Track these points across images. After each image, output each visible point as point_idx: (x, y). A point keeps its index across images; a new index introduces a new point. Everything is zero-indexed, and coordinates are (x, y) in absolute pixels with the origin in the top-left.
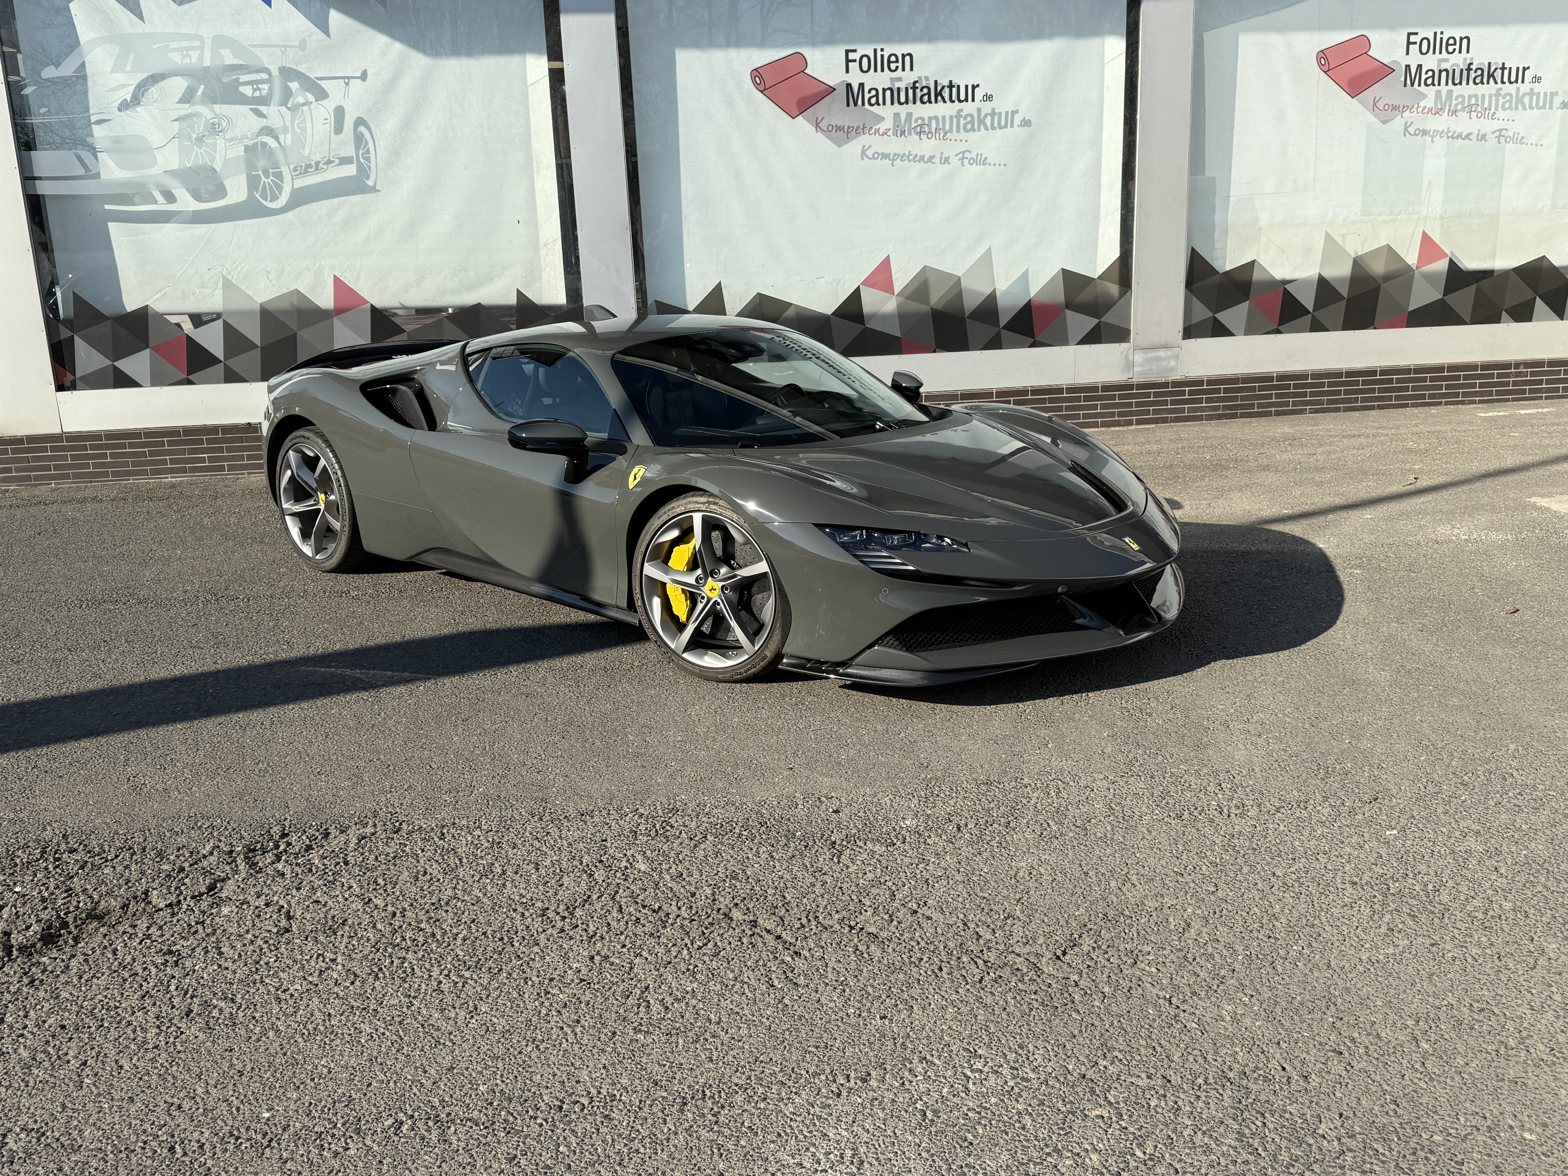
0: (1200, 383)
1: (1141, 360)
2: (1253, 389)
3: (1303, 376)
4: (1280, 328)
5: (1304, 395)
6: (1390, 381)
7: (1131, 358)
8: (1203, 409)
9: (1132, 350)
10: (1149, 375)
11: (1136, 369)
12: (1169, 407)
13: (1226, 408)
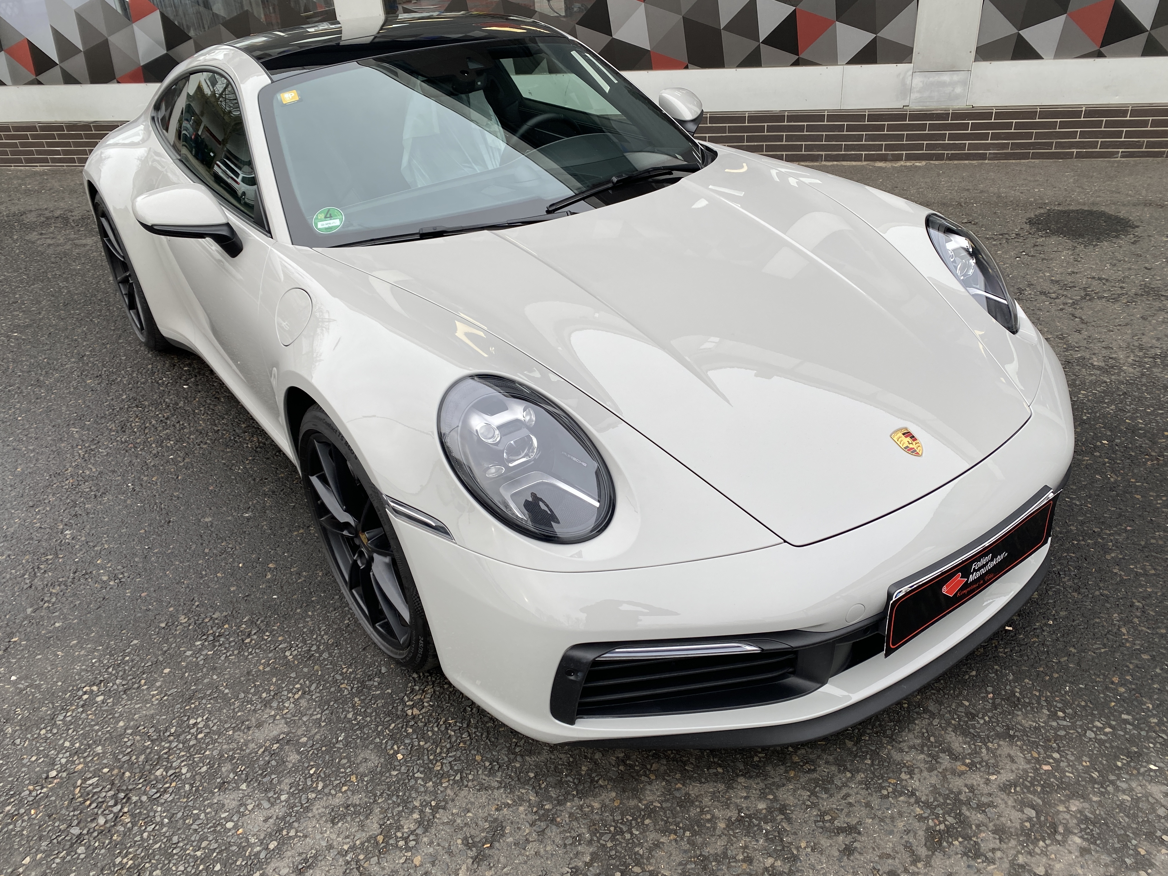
0: (987, 115)
1: (921, 85)
2: (1053, 125)
3: (1121, 111)
4: (1103, 50)
5: (1119, 134)
7: (908, 82)
8: (987, 147)
9: (910, 73)
10: (928, 104)
11: (915, 96)
12: (947, 142)
13: (1015, 146)
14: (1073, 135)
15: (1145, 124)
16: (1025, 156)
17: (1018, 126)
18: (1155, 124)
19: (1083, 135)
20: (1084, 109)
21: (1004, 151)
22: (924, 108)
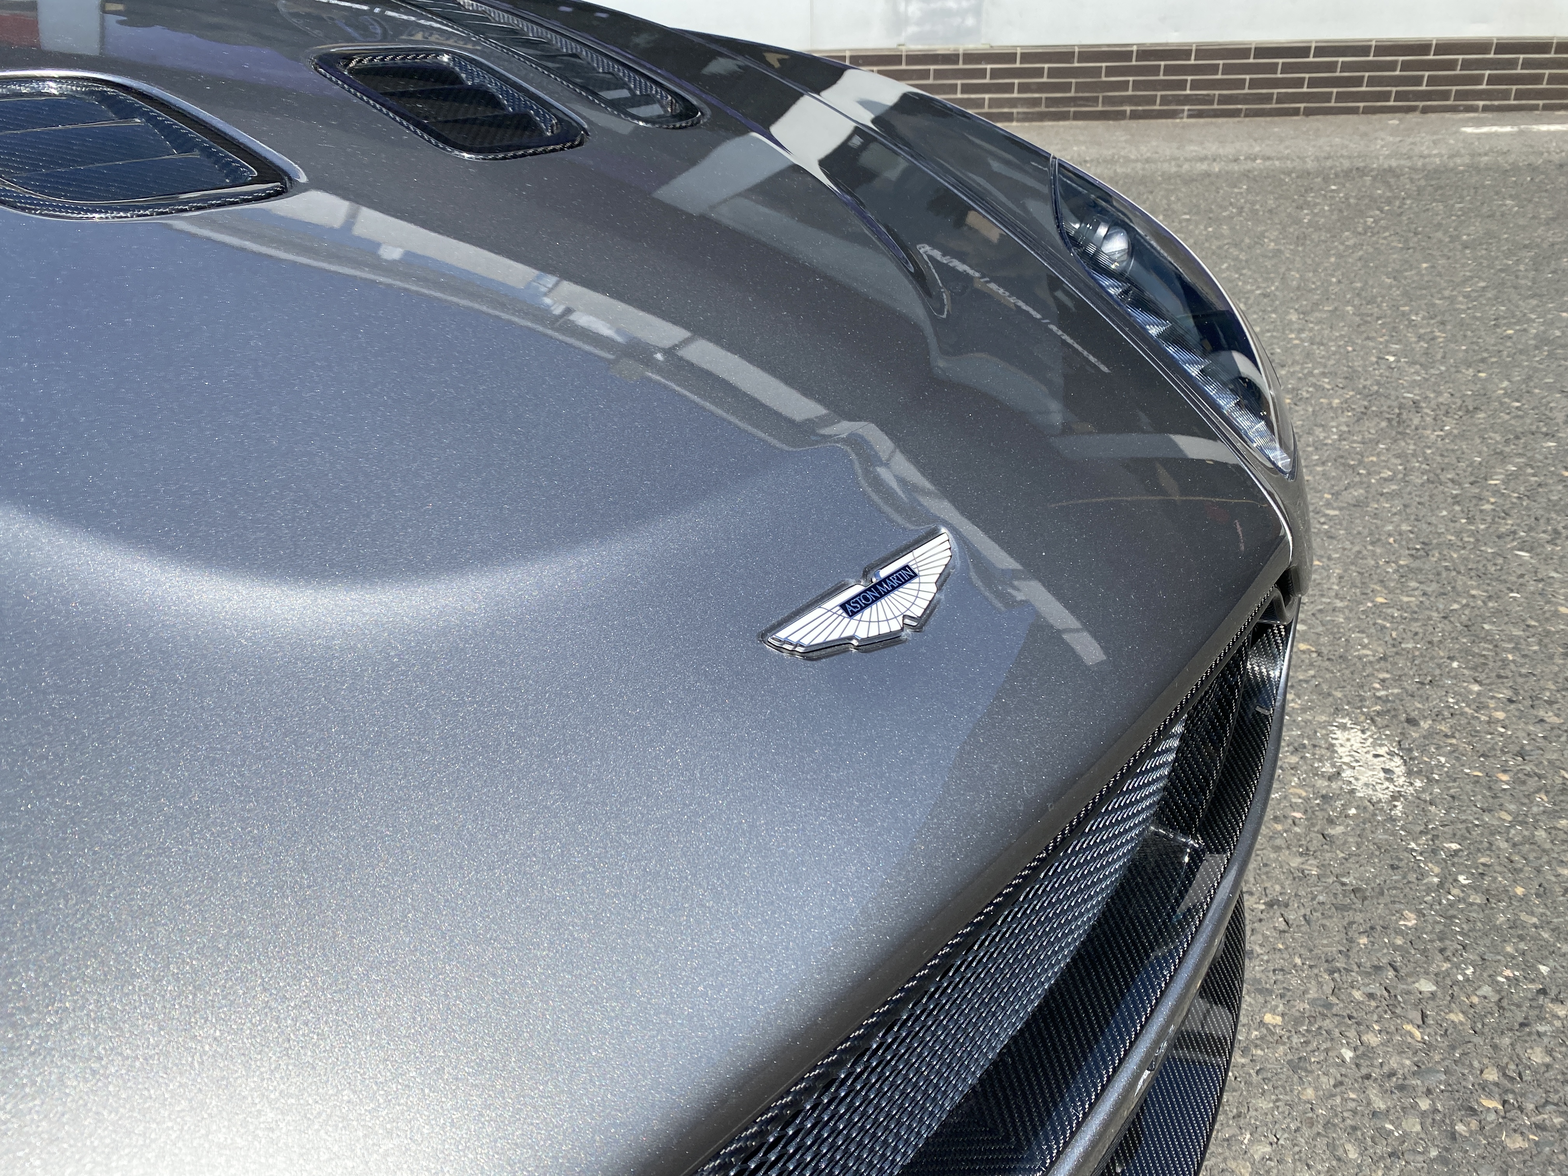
0: (1010, 57)
1: (918, 14)
2: (1097, 72)
3: (1182, 53)
5: (1182, 85)
6: (1332, 67)
7: (902, 8)
8: (1013, 103)
10: (928, 41)
11: (912, 30)
12: (959, 96)
13: (1051, 102)
14: (1124, 85)
15: (1214, 69)
16: (1063, 116)
17: (1052, 73)
18: (1228, 69)
19: (1137, 85)
20: (1135, 49)
21: (1037, 109)
22: (926, 47)
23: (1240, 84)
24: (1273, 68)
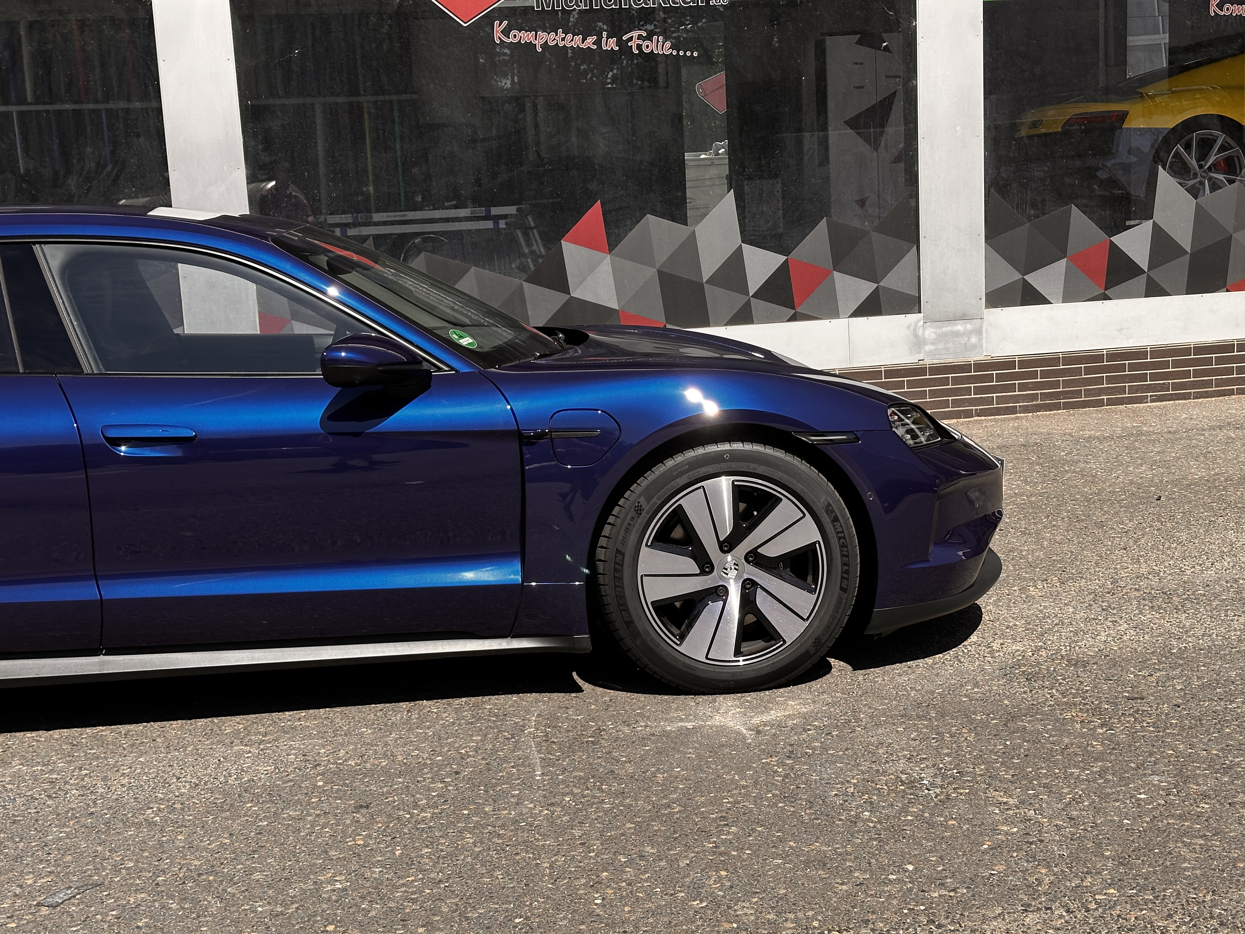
0: (1009, 364)
1: (933, 336)
2: (1078, 371)
3: (1140, 353)
4: (1107, 292)
7: (920, 332)
8: (1016, 399)
9: (921, 323)
10: (944, 356)
11: (928, 348)
12: (973, 396)
13: (1045, 396)
14: (1100, 381)
15: (1166, 365)
16: (1057, 407)
17: (1044, 374)
18: (1176, 364)
19: (1110, 380)
20: (1105, 353)
21: (1034, 403)
22: (942, 361)
23: (1187, 374)
24: (1209, 361)
